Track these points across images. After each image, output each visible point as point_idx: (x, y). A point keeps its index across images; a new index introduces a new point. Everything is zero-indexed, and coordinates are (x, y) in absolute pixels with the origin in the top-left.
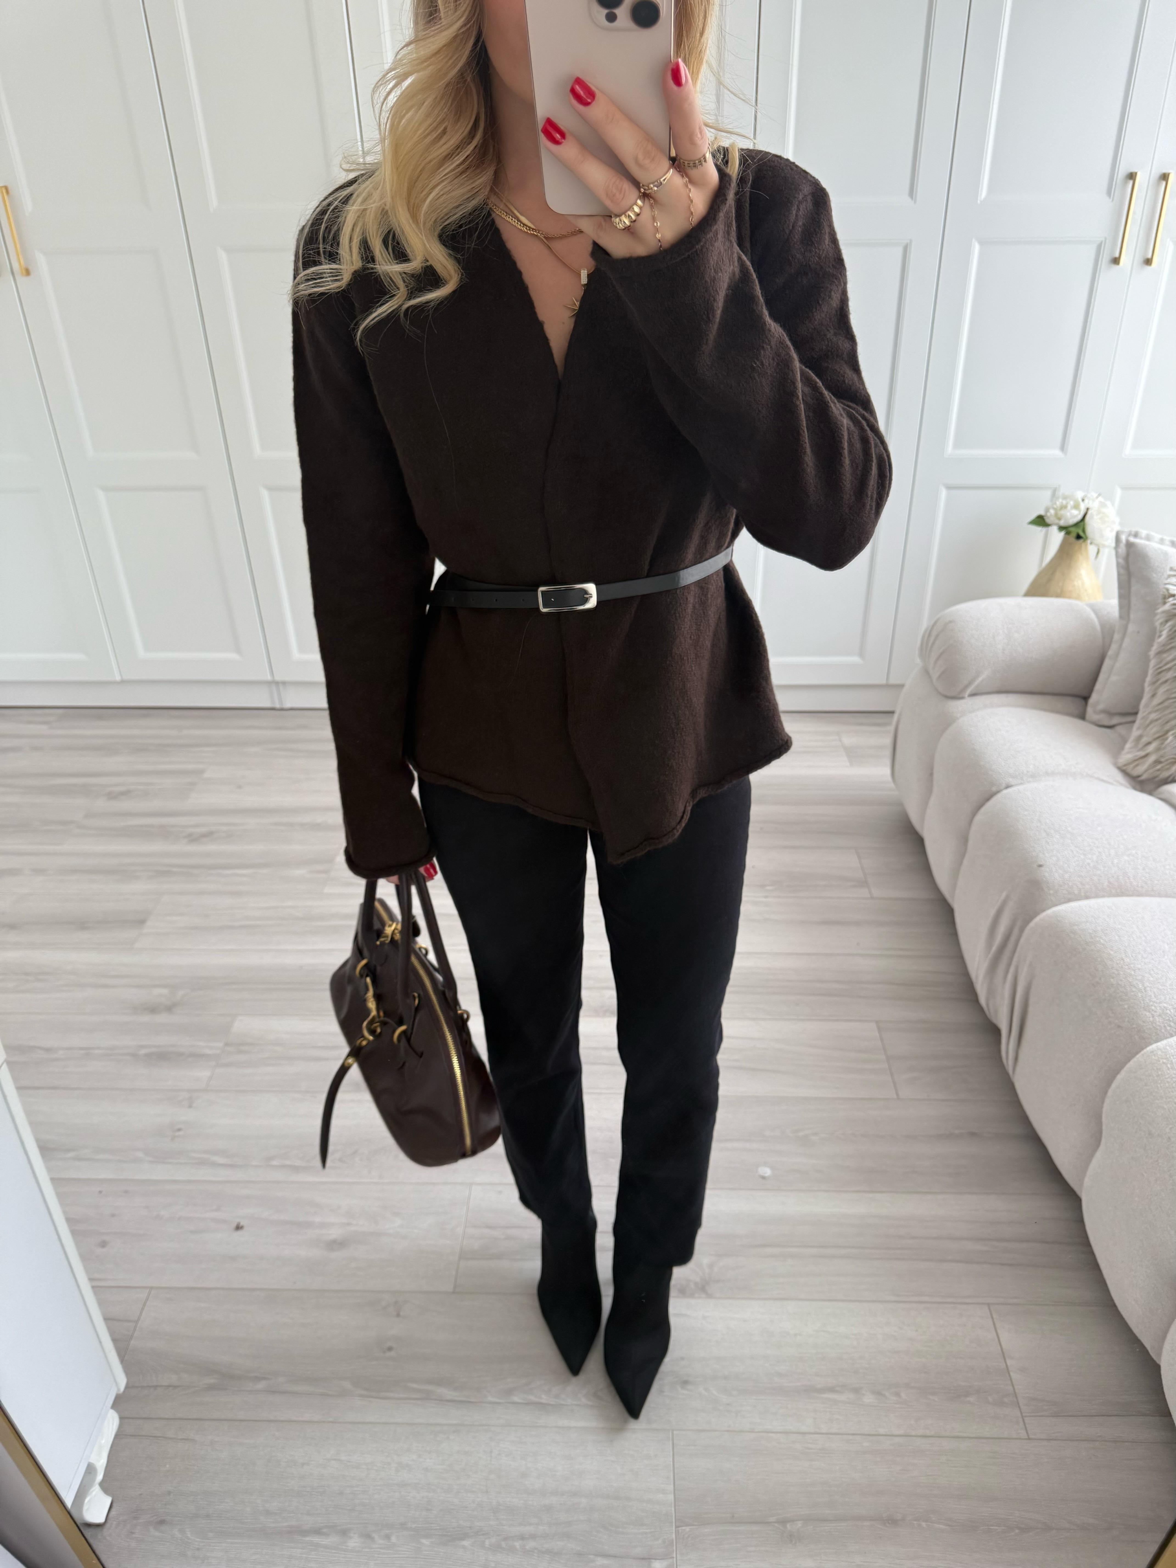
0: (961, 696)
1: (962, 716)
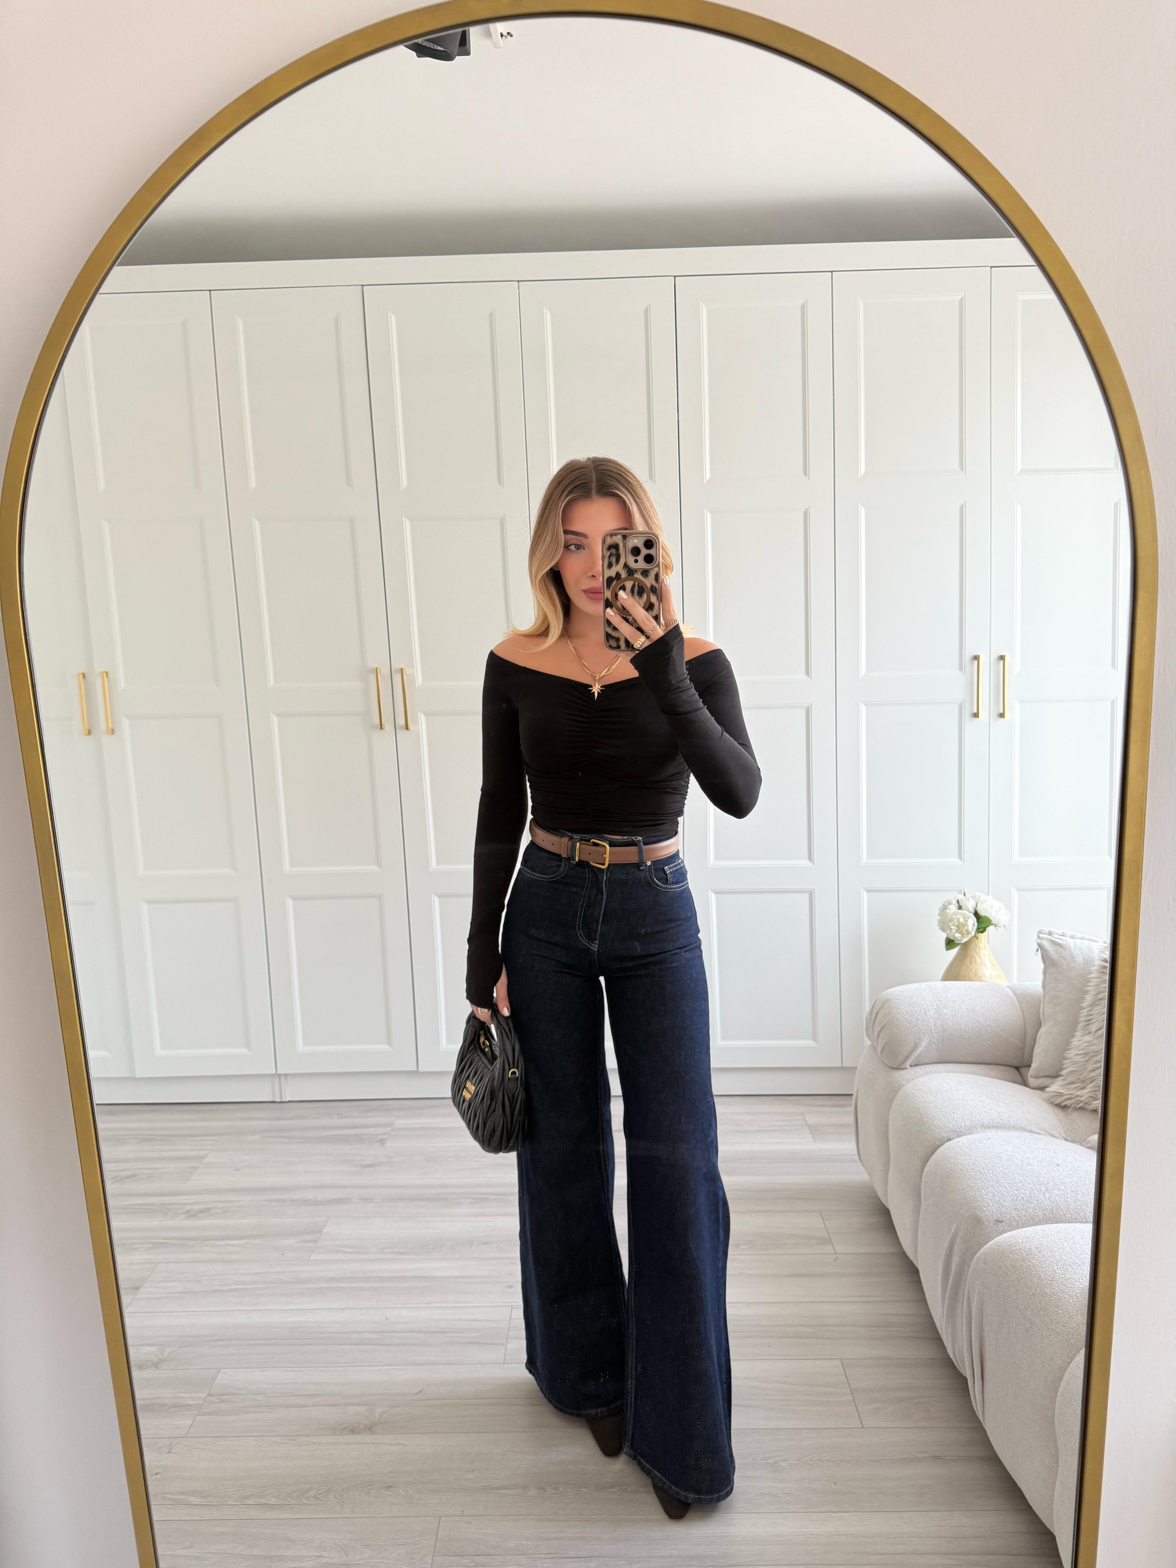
0: (903, 1067)
1: (907, 1083)
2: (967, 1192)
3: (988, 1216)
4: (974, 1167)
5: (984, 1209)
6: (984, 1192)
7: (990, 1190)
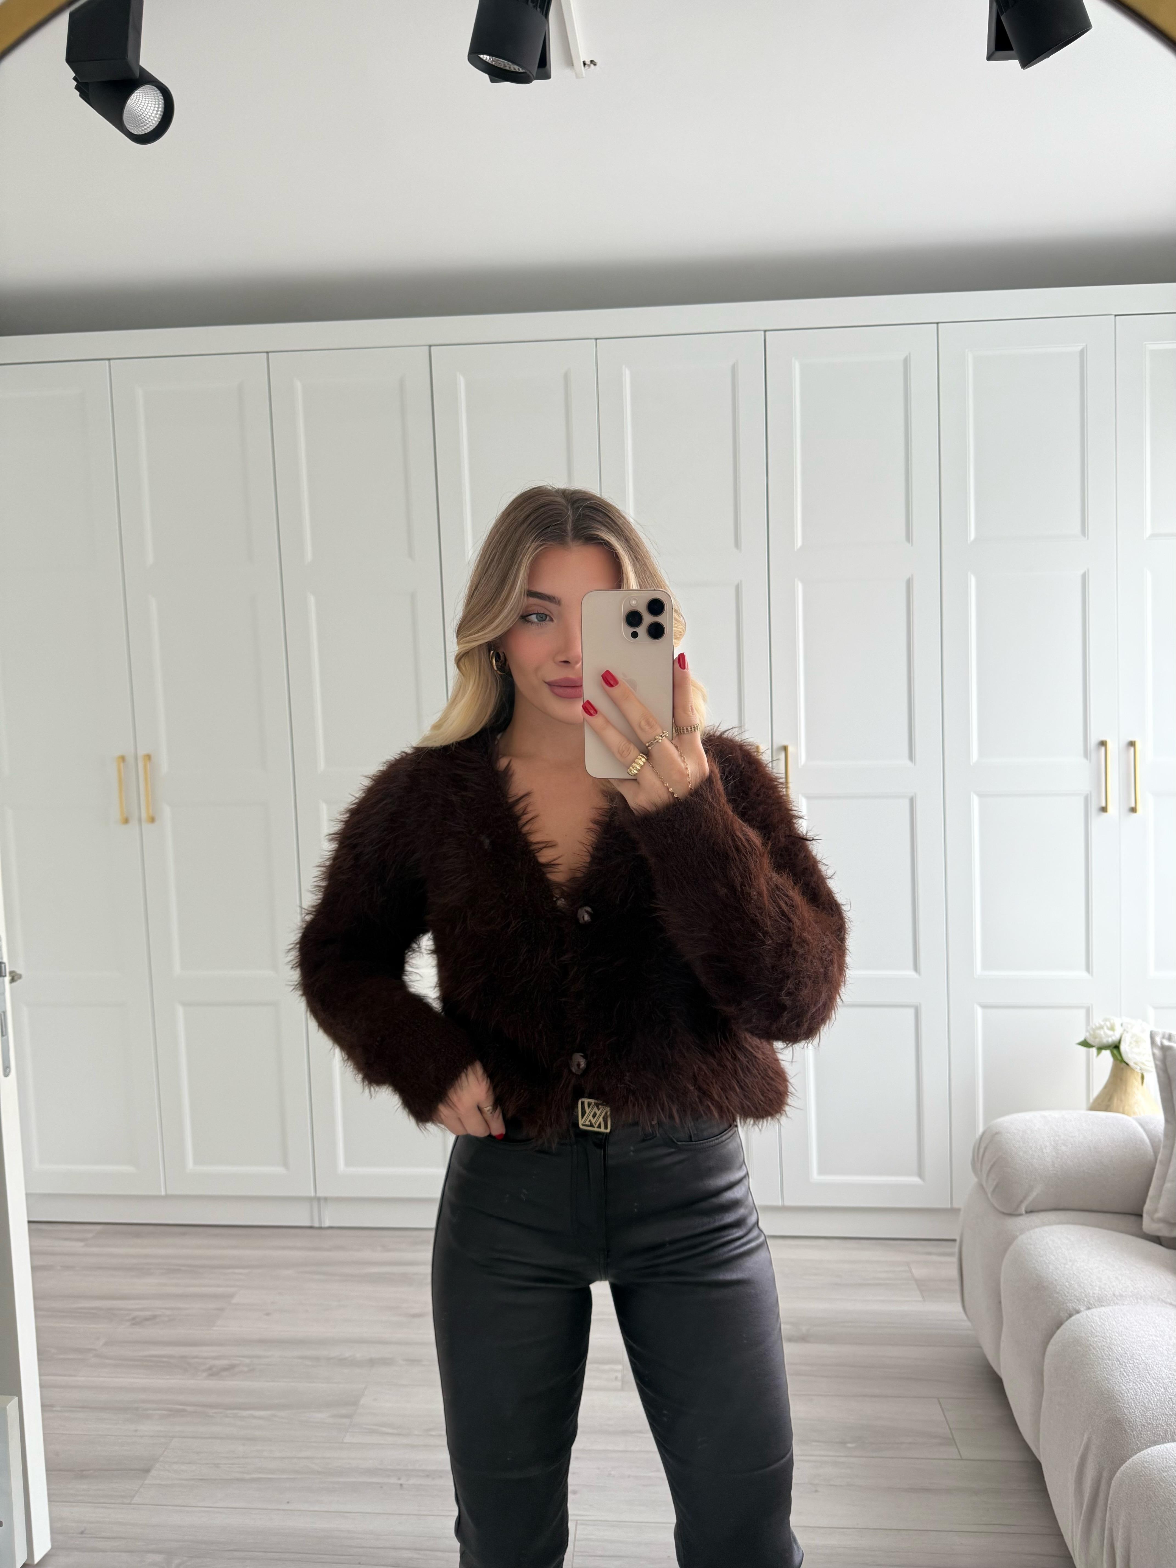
0: (1017, 1212)
1: (1021, 1234)
2: (1102, 1385)
3: (1131, 1422)
4: (1110, 1354)
5: (1126, 1412)
6: (1124, 1388)
7: (1132, 1386)
